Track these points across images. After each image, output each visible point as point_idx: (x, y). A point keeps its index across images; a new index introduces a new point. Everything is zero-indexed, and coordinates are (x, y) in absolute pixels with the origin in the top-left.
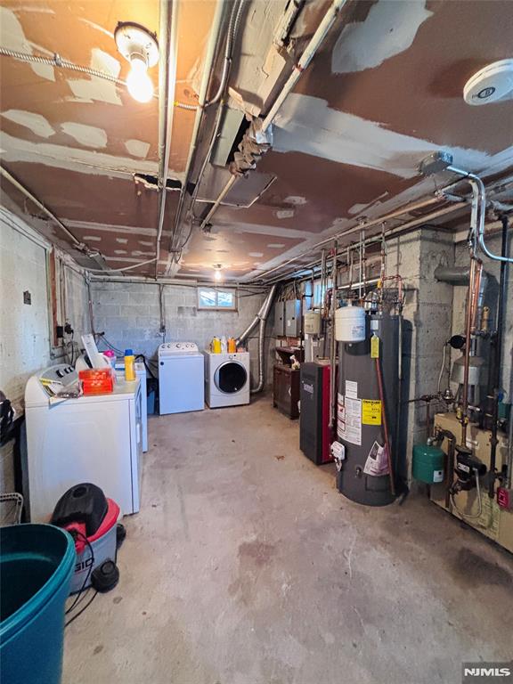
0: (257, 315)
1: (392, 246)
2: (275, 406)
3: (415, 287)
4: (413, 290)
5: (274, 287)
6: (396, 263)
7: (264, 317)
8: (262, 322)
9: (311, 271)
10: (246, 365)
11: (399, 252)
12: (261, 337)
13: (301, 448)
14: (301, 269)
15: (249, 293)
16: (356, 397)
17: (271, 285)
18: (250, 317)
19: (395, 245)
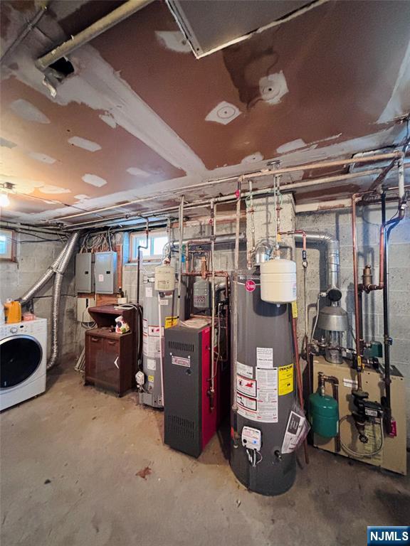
0: (50, 268)
1: (260, 205)
2: (88, 383)
3: (288, 245)
4: (287, 247)
5: (76, 235)
6: (265, 221)
7: (61, 270)
8: (59, 277)
9: (145, 221)
10: (42, 338)
11: (267, 211)
12: (56, 296)
13: (166, 442)
14: (135, 216)
15: (36, 239)
16: (271, 366)
17: (72, 233)
18: (38, 269)
19: (263, 204)
